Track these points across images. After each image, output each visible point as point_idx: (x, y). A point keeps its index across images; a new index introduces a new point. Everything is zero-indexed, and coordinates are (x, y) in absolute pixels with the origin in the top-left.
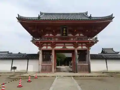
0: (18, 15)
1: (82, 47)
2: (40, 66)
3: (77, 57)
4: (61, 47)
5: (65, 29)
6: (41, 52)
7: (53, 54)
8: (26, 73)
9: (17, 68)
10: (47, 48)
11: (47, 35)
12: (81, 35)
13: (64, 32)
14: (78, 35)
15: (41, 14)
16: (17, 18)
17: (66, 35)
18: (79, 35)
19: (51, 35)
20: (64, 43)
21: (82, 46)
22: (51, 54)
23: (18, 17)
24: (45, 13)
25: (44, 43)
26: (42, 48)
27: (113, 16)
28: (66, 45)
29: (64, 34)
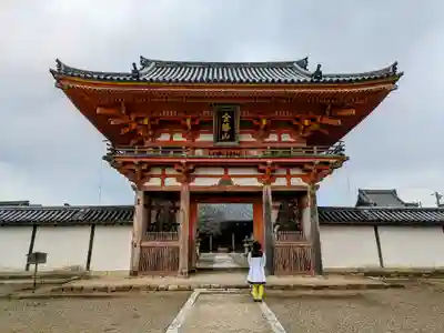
0: (57, 61)
1: (289, 180)
4: (216, 182)
5: (226, 117)
6: (141, 198)
7: (184, 205)
9: (48, 257)
10: (163, 182)
11: (165, 137)
12: (286, 138)
13: (226, 127)
16: (52, 71)
18: (280, 138)
19: (178, 138)
21: (289, 176)
23: (56, 69)
24: (157, 62)
26: (147, 184)
27: (398, 72)
28: (231, 172)
29: (223, 133)
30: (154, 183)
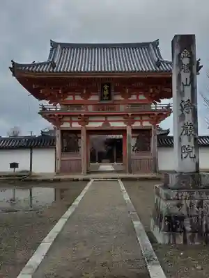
0: (12, 61)
1: (141, 124)
3: (133, 142)
4: (100, 124)
5: (106, 87)
7: (83, 137)
9: (19, 165)
10: (71, 125)
11: (70, 98)
12: (142, 97)
13: (106, 93)
14: (134, 97)
16: (10, 68)
17: (110, 99)
18: (137, 98)
19: (78, 98)
20: (106, 116)
21: (141, 121)
22: (80, 138)
23: (12, 66)
25: (64, 116)
26: (61, 126)
27: (200, 65)
28: (109, 119)
29: (104, 96)
30: (66, 125)
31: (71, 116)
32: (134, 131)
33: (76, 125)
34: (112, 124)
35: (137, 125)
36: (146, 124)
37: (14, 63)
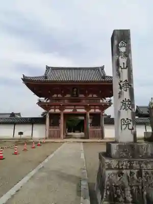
2: (47, 131)
3: (90, 121)
4: (71, 110)
6: (48, 116)
7: (62, 118)
8: (31, 139)
11: (55, 96)
13: (75, 93)
14: (90, 96)
15: (48, 68)
16: (22, 78)
17: (77, 96)
19: (59, 96)
20: (75, 106)
22: (60, 118)
24: (52, 68)
25: (51, 106)
26: (50, 111)
28: (77, 107)
29: (74, 94)
30: (52, 111)
31: (55, 105)
32: (91, 114)
33: (57, 111)
34: (78, 110)
35: (92, 111)
36: (97, 111)
37: (24, 76)
